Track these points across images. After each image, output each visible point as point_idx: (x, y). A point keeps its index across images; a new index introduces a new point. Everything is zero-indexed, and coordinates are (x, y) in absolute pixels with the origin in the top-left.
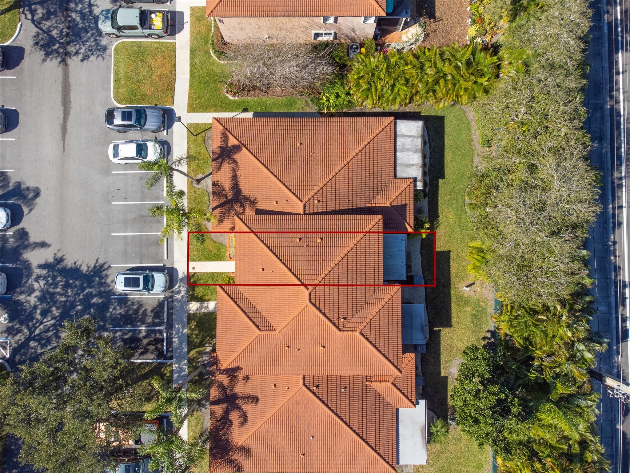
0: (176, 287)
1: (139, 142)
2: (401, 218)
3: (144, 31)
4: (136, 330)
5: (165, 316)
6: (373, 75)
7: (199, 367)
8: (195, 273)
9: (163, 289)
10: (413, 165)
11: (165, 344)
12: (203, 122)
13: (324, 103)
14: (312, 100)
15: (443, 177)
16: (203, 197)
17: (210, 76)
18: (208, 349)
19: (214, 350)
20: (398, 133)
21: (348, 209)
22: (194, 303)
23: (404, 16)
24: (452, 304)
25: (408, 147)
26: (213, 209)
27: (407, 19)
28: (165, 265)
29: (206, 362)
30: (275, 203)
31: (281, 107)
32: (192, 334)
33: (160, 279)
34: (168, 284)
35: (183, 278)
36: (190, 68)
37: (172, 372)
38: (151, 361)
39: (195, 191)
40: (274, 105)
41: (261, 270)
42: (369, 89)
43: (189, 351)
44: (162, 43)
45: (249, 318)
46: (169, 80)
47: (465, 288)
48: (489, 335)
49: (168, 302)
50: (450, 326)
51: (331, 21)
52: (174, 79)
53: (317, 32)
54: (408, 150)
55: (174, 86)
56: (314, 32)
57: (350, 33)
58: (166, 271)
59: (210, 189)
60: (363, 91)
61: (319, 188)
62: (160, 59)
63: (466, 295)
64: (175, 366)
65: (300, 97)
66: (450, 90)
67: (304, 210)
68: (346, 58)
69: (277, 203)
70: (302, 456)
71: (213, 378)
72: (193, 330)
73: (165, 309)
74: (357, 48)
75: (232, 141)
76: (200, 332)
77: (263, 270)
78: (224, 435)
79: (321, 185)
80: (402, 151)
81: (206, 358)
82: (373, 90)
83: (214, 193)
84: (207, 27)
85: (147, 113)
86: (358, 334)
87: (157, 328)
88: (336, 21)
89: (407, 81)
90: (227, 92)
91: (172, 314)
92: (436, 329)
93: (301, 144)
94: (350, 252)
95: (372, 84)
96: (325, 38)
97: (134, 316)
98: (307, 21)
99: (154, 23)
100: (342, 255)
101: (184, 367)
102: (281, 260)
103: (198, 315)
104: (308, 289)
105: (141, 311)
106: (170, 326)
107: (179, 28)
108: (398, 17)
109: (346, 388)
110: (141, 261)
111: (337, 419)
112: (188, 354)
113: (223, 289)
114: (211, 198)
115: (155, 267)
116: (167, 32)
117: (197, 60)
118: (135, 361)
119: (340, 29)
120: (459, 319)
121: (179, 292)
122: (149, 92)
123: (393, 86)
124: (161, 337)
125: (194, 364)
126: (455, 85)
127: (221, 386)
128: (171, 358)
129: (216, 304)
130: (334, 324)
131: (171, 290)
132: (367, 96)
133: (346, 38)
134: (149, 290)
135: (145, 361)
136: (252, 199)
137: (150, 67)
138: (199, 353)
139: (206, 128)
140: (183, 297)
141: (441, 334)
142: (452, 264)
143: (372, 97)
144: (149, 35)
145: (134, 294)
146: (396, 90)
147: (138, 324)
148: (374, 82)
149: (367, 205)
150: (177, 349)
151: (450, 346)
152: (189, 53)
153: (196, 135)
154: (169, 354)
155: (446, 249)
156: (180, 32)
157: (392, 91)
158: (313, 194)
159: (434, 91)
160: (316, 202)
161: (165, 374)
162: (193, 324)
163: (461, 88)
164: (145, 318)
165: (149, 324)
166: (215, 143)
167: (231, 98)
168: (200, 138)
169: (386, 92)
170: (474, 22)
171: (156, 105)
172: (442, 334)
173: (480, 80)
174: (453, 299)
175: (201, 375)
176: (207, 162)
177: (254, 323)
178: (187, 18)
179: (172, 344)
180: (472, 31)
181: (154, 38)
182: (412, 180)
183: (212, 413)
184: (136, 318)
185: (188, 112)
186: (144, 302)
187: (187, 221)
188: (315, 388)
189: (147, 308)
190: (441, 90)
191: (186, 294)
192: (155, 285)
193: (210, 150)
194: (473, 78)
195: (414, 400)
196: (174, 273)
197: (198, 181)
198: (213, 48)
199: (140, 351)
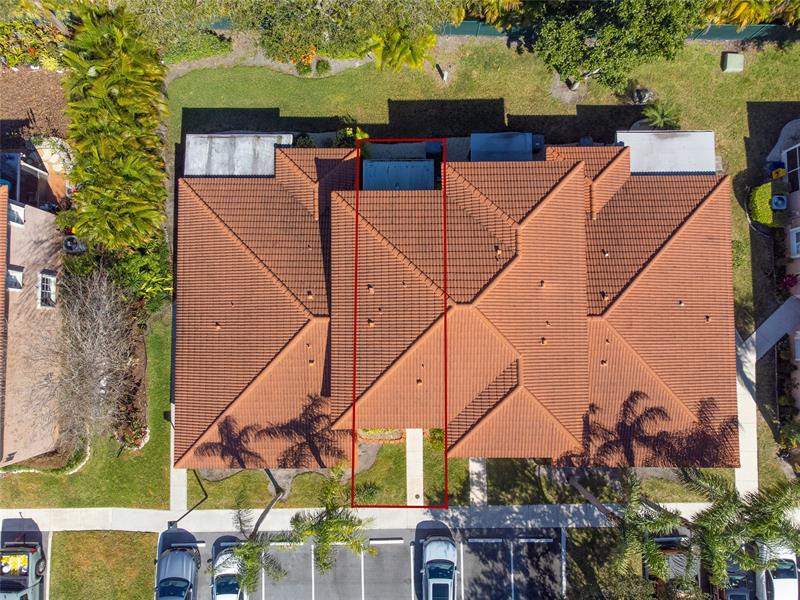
0: (447, 524)
1: (215, 590)
2: (337, 167)
3: (30, 585)
4: (516, 590)
5: (493, 541)
6: (109, 209)
7: (571, 486)
8: (425, 494)
9: (451, 546)
10: (254, 150)
11: (538, 541)
12: (186, 483)
13: (159, 291)
14: (153, 311)
15: (277, 110)
16: (304, 482)
17: (110, 475)
18: (543, 471)
19: (546, 462)
20: (204, 173)
21: (323, 248)
22: (472, 496)
23: (18, 163)
24: (469, 98)
25: (226, 158)
26: (322, 466)
27: (22, 159)
28: (413, 543)
29: (563, 475)
30: (311, 364)
31: (163, 359)
32: (520, 498)
33: (435, 551)
34: (442, 538)
35: (433, 514)
36: (98, 506)
37: (580, 529)
38: (564, 563)
39: (295, 496)
40: (159, 371)
41: (420, 384)
42: (132, 216)
43: (547, 502)
44: (52, 554)
45: (497, 404)
46: (115, 542)
47: (445, 78)
48: (514, 44)
49: (470, 537)
50: (501, 101)
51: (18, 276)
52: (114, 532)
53: (39, 301)
54: (231, 158)
55: (124, 533)
56: (39, 306)
57: (43, 249)
58: (421, 541)
59: (292, 471)
60: (135, 225)
61: (288, 294)
62: (80, 557)
63: (456, 78)
64: (572, 524)
65: (148, 329)
66: (136, 92)
67: (324, 316)
68: (86, 256)
69: (311, 361)
70: (710, 320)
71: (592, 462)
72: (514, 496)
73: (481, 541)
74: (71, 240)
75: (213, 435)
76: (518, 485)
77: (419, 381)
78: (680, 444)
79: (284, 289)
80: (232, 167)
81: (557, 475)
82: (134, 210)
83: (297, 465)
84: (29, 481)
85: (166, 577)
86: (522, 227)
87: (512, 554)
88: (19, 269)
89: (119, 155)
90: (138, 445)
91: (489, 530)
92: (506, 122)
93: (217, 324)
94: (391, 240)
95: (124, 210)
96: (53, 288)
97: (493, 592)
98: (16, 315)
99: (17, 568)
100: (396, 252)
101: (571, 509)
102: (404, 352)
103: (491, 488)
104: (450, 307)
105: (485, 580)
106: (509, 533)
107: (30, 527)
108: (19, 172)
109: (603, 251)
110: (405, 581)
111: (652, 264)
112: (551, 503)
113: (452, 446)
114: (306, 470)
115: (415, 559)
116: (34, 547)
117: (84, 496)
118: (564, 589)
119: (35, 264)
120: (492, 88)
121: (455, 520)
122: (135, 574)
123: (127, 178)
124: (525, 548)
125: (567, 493)
126: (128, 82)
127: (606, 448)
128: (558, 530)
129: (473, 460)
130: (506, 265)
131: (452, 533)
132: (145, 220)
133: (53, 257)
134: (452, 568)
135: (564, 573)
136: (309, 402)
137: (92, 574)
138: (550, 485)
139: (195, 478)
140: (461, 514)
141: (515, 114)
142: (408, 98)
143: (144, 211)
144: (37, 576)
145: (459, 591)
146: (134, 174)
147: (505, 584)
148: (119, 208)
149: (317, 219)
150: (544, 521)
151: (532, 101)
152: (72, 509)
153: (206, 494)
154: (553, 534)
155: (386, 107)
156: (36, 526)
157: (136, 180)
158: (297, 303)
159: (138, 116)
160: (310, 297)
161: (584, 539)
162: (505, 496)
163: (133, 72)
164: (496, 575)
165: (505, 566)
166: (218, 464)
167: (147, 439)
168: (210, 489)
169: (137, 189)
170: (36, 61)
171: (155, 561)
172: (514, 112)
173: (120, 43)
174: (461, 96)
175: (584, 482)
176: (249, 477)
177: (505, 396)
178: (13, 514)
179: (536, 529)
180: (50, 64)
181: (45, 567)
182: (277, 150)
183: (647, 464)
184: (497, 589)
185: (169, 509)
186: (470, 575)
187: (340, 509)
188: (606, 299)
189: (479, 571)
190: (137, 105)
191: (458, 509)
192: (444, 558)
193: (229, 472)
194: (115, 53)
195: (618, 149)
196: (425, 527)
197: (279, 490)
198: (64, 468)
199: (548, 581)
